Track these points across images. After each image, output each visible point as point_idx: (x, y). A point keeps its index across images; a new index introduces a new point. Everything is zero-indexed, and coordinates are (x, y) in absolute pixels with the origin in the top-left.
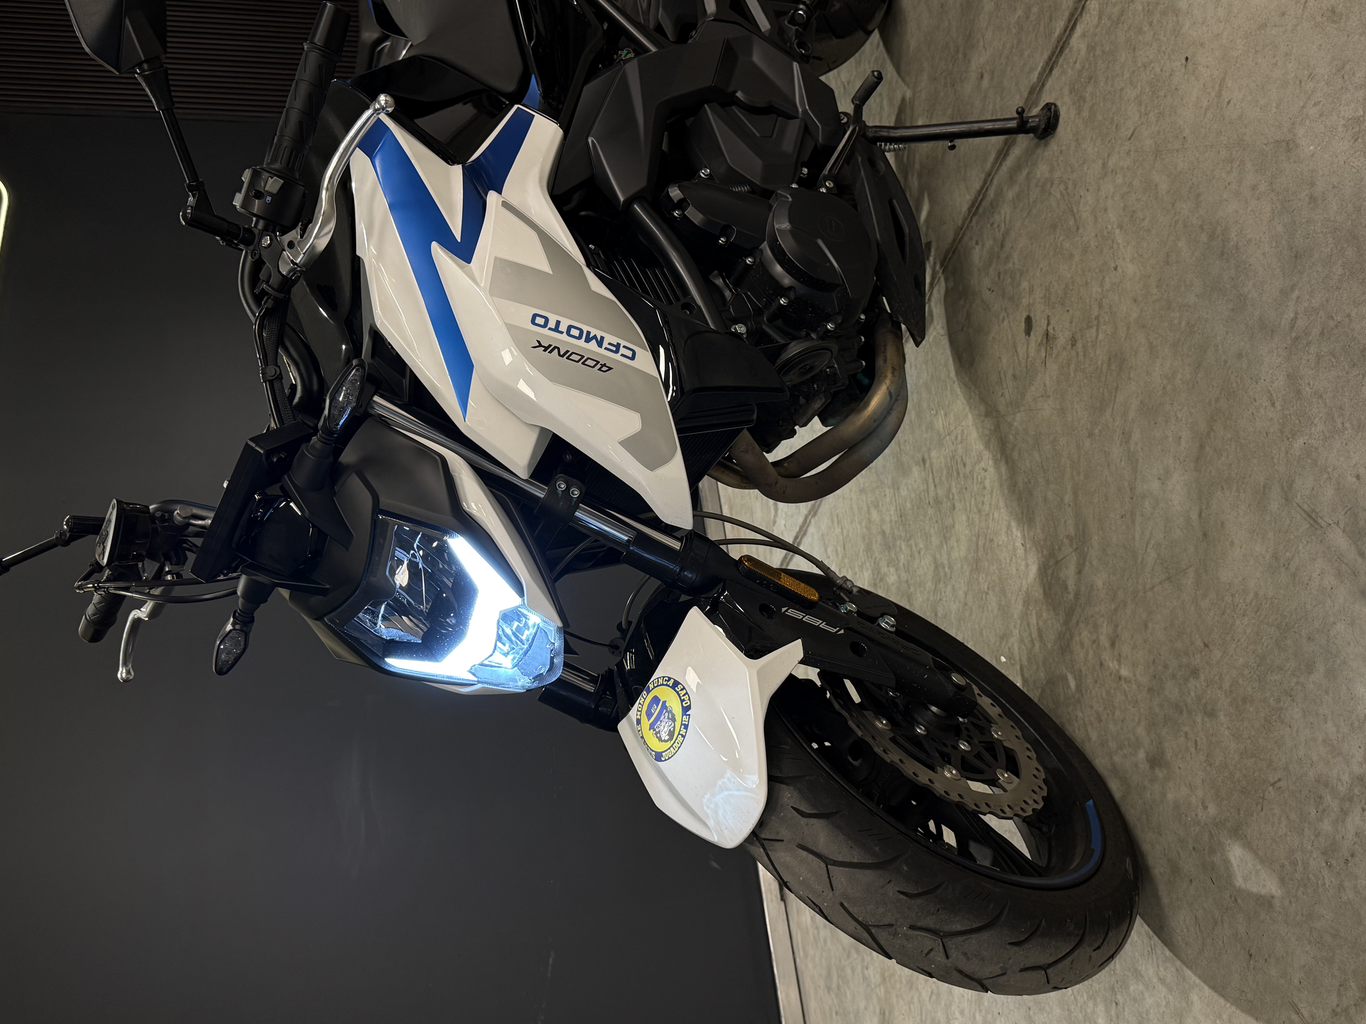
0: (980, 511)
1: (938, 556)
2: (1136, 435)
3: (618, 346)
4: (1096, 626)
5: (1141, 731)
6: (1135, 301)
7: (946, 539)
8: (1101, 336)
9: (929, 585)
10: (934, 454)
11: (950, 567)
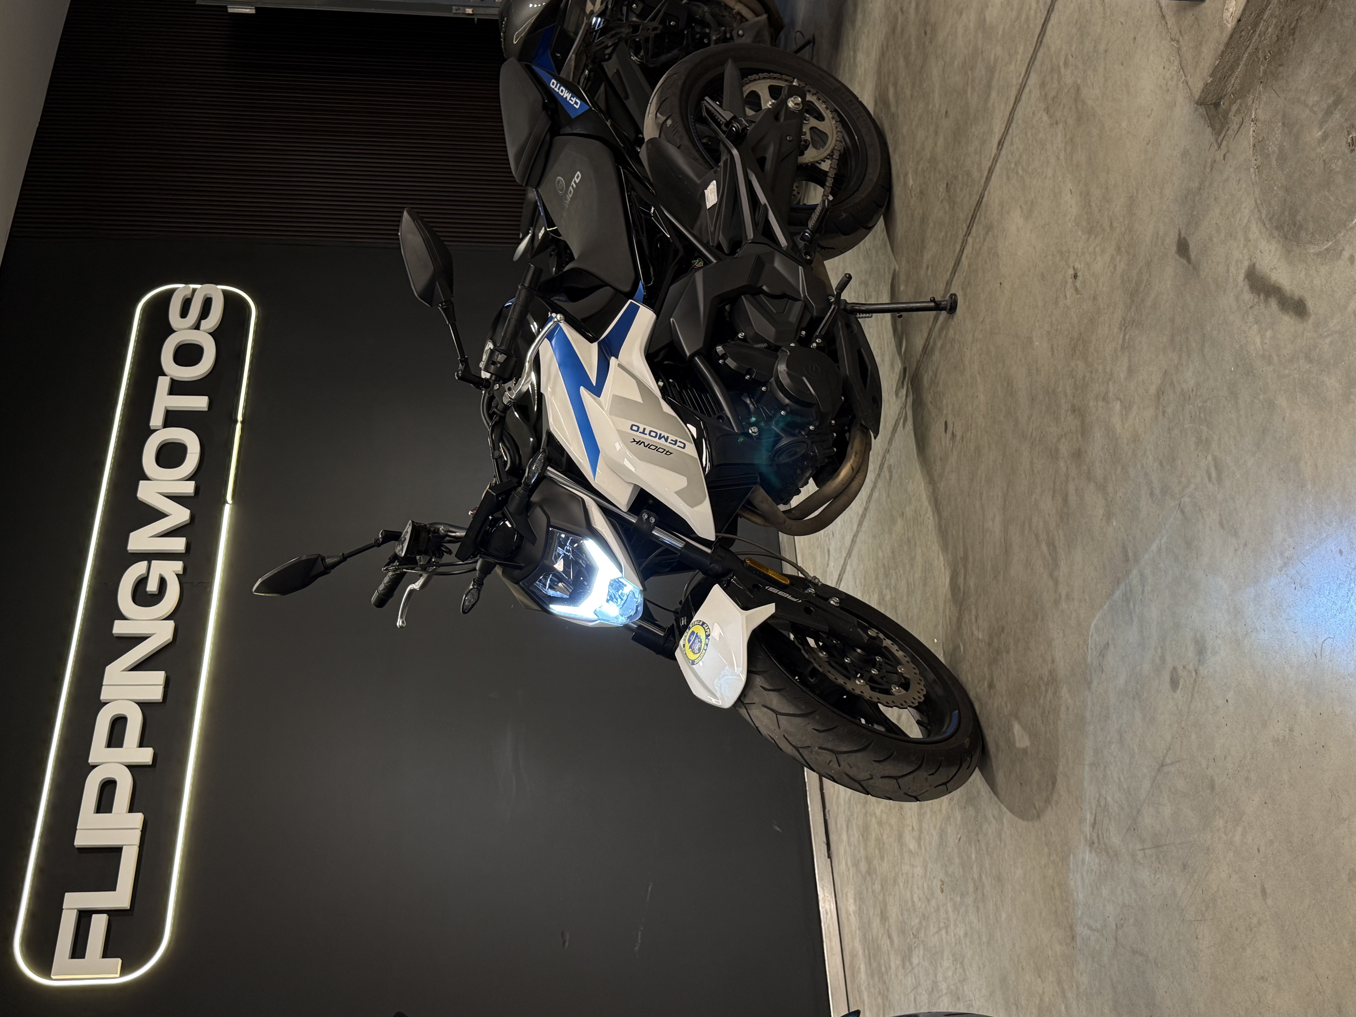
0: (927, 545)
1: (909, 578)
2: (984, 495)
3: (676, 441)
4: (970, 611)
5: (986, 669)
6: (984, 417)
7: (912, 565)
8: (972, 436)
9: (905, 599)
10: (907, 509)
11: (914, 584)
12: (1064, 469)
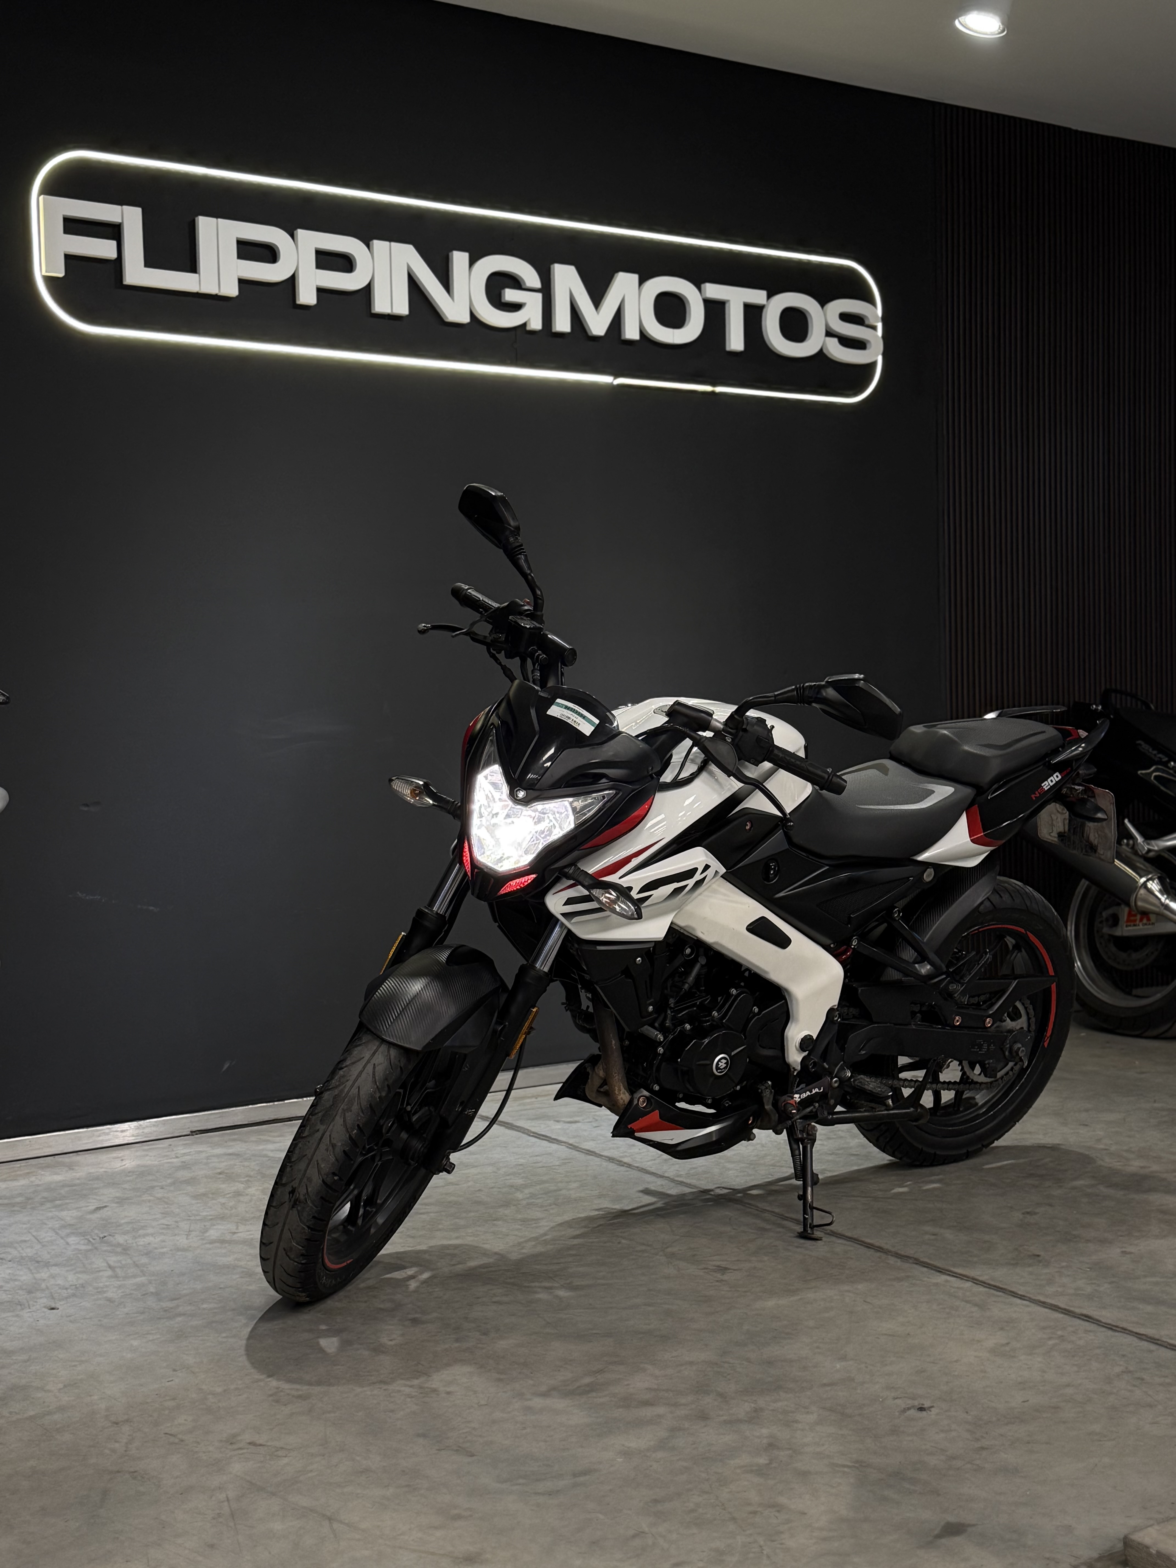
12: (683, 1401)
